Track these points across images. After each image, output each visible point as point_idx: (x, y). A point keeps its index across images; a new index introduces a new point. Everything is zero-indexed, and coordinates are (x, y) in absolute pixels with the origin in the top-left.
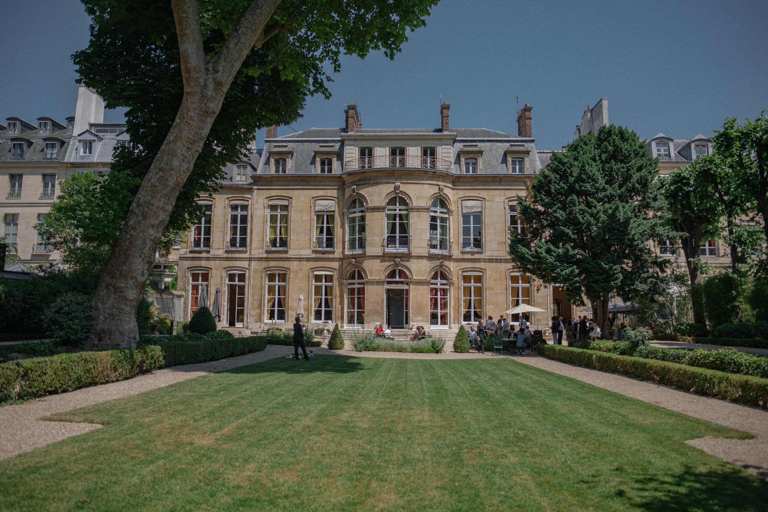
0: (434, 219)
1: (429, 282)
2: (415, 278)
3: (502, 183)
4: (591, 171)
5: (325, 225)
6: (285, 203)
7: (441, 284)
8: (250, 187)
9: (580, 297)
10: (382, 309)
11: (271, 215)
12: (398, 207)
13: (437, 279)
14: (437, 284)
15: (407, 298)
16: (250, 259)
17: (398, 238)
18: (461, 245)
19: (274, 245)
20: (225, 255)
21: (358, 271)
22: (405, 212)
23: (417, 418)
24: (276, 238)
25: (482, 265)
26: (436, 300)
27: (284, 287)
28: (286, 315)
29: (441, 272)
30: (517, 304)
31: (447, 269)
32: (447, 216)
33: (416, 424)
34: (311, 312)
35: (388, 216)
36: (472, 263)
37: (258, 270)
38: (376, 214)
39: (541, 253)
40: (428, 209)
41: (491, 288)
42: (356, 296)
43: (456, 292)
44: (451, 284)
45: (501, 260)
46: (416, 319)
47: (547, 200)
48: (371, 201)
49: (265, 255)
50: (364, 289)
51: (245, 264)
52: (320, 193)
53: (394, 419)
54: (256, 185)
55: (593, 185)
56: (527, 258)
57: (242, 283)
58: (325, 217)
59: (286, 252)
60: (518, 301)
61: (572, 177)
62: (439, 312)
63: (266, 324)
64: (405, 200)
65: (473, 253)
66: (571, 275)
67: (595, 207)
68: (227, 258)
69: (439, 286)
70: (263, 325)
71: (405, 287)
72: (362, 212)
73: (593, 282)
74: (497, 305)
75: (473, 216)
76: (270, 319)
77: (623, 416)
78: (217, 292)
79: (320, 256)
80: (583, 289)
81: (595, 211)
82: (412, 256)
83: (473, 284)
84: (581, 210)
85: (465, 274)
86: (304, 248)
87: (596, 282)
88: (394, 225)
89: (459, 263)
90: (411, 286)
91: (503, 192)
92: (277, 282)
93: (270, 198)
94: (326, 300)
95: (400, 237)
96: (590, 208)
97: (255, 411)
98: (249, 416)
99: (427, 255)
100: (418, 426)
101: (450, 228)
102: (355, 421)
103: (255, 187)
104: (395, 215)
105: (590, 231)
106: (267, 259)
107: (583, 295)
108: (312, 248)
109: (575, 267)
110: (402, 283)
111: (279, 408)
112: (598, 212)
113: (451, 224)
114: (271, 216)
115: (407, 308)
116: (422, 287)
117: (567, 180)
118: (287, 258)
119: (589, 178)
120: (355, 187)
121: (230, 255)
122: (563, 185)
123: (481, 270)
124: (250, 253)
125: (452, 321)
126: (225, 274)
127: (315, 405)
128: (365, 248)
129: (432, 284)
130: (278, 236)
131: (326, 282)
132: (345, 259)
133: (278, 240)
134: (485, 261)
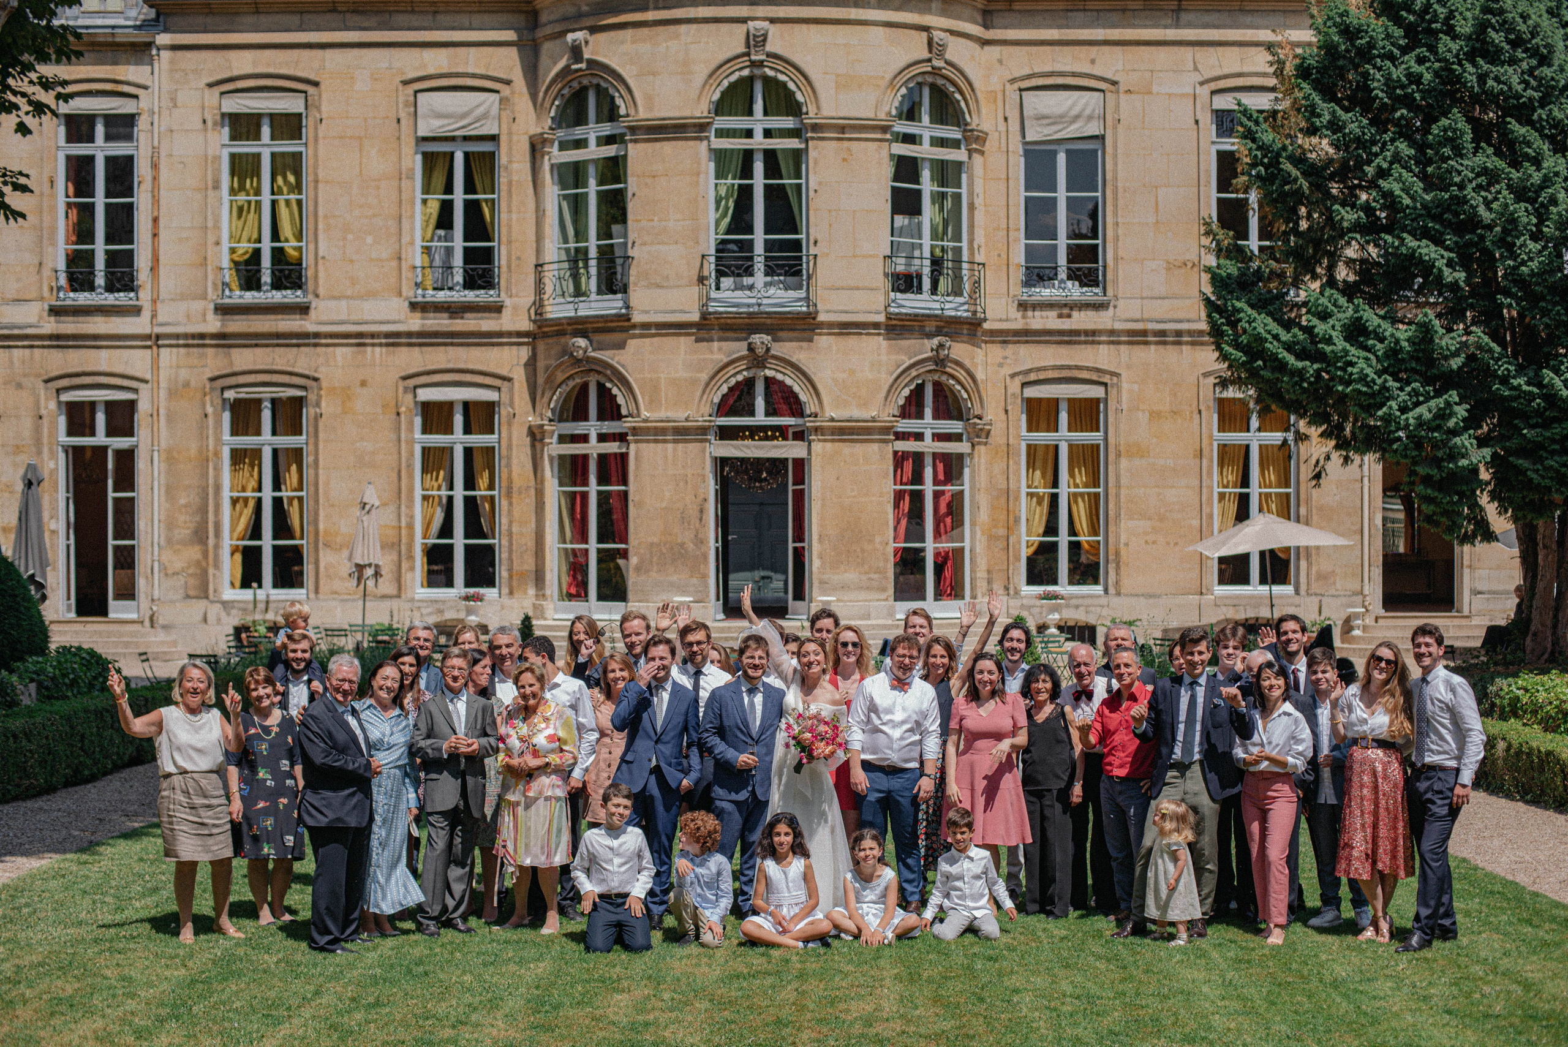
0: (906, 168)
1: (886, 430)
2: (830, 412)
3: (1184, 17)
4: (1525, 17)
5: (459, 197)
6: (290, 104)
7: (939, 437)
8: (142, 37)
9: (1475, 506)
10: (700, 541)
11: (233, 156)
12: (758, 121)
13: (920, 415)
14: (919, 437)
15: (799, 496)
16: (154, 341)
17: (759, 248)
18: (1019, 275)
19: (251, 282)
20: (50, 326)
21: (601, 387)
22: (794, 143)
23: (859, 1008)
24: (257, 253)
25: (1101, 356)
26: (917, 498)
27: (297, 454)
28: (308, 569)
29: (938, 387)
30: (1242, 514)
31: (961, 374)
32: (960, 155)
33: (857, 1029)
34: (411, 558)
35: (721, 158)
36: (1063, 350)
37: (187, 385)
38: (668, 148)
39: (1329, 341)
40: (885, 129)
41: (1138, 451)
42: (593, 488)
43: (999, 467)
44: (980, 435)
45: (1179, 333)
46: (835, 578)
47: (1353, 128)
48: (649, 98)
49: (213, 324)
50: (623, 457)
51: (136, 362)
52: (436, 61)
53: (784, 1013)
54: (166, 30)
55: (1531, 72)
56: (1274, 357)
57: (122, 442)
58: (459, 158)
59: (303, 310)
60: (1244, 501)
61: (1455, 37)
62: (930, 547)
63: (227, 605)
64: (790, 95)
65: (1066, 308)
66: (1438, 428)
67: (1537, 162)
68: (58, 337)
69: (928, 446)
70: (214, 611)
71: (791, 450)
72: (610, 140)
73: (1521, 452)
74: (1162, 519)
75: (1069, 153)
76: (245, 584)
77: (1527, 986)
78: (29, 484)
79: (441, 322)
80: (1484, 475)
81: (1536, 178)
82: (821, 325)
83: (1064, 436)
84: (1485, 172)
85: (1032, 392)
86: (371, 295)
87: (1532, 451)
88: (745, 195)
89: (1010, 349)
90: (817, 447)
91: (1187, 53)
92: (266, 435)
93: (226, 85)
94: (471, 504)
95: (769, 246)
96: (1515, 164)
97: (317, 993)
98: (307, 1013)
99: (881, 318)
100: (862, 1035)
101: (972, 207)
102: (656, 1023)
103: (163, 39)
104: (748, 155)
105: (1514, 256)
106: (224, 341)
107: (1484, 499)
108: (408, 292)
109: (1454, 396)
110: (781, 432)
111: (393, 982)
112: (1547, 182)
113: (978, 188)
114: (236, 160)
115: (799, 536)
116: (859, 448)
117: (1433, 49)
118: (306, 335)
119: (1515, 44)
120: (579, 35)
121: (69, 326)
122: (1416, 68)
123: (1101, 378)
124: (154, 316)
125: (982, 586)
126: (52, 405)
127: (513, 967)
128: (625, 289)
129: (901, 436)
130: (266, 246)
131: (467, 430)
132: (546, 335)
133: (266, 261)
134: (1114, 337)
